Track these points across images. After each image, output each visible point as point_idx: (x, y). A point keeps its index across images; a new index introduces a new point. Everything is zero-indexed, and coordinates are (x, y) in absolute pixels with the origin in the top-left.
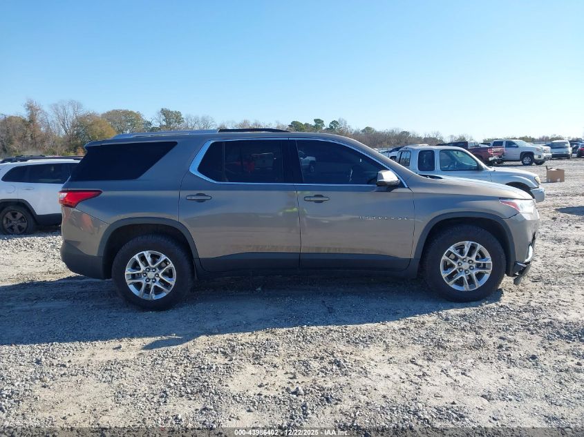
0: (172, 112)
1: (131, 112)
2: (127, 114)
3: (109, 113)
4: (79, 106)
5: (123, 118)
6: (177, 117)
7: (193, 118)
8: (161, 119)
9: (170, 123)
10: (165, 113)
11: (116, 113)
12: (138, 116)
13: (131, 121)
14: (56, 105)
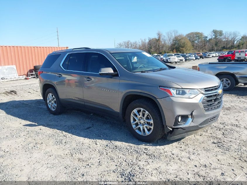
0: (218, 31)
1: (199, 33)
2: (197, 34)
3: (189, 34)
4: (177, 32)
5: (195, 36)
6: (221, 33)
7: (228, 33)
8: (213, 35)
9: (217, 36)
10: (215, 32)
11: (192, 33)
12: (201, 34)
13: (198, 37)
14: (168, 32)
